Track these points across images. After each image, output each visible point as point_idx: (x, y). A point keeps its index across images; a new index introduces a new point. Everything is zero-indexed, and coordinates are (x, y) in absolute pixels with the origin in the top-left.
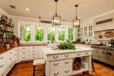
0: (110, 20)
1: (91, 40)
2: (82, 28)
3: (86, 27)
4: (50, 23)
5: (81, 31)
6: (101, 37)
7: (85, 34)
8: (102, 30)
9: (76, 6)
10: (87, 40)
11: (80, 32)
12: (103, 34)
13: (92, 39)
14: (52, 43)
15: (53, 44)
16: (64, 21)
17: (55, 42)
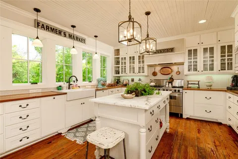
0: (172, 50)
1: (140, 80)
2: (125, 58)
3: (134, 57)
4: (62, 33)
5: (122, 63)
6: (154, 74)
7: (130, 68)
8: (157, 63)
9: (148, 13)
10: (133, 80)
11: (120, 66)
12: (158, 69)
13: (141, 78)
14: (69, 88)
15: (71, 90)
16: (96, 36)
17: (76, 85)
